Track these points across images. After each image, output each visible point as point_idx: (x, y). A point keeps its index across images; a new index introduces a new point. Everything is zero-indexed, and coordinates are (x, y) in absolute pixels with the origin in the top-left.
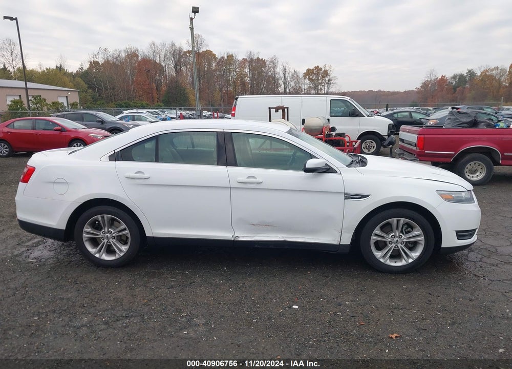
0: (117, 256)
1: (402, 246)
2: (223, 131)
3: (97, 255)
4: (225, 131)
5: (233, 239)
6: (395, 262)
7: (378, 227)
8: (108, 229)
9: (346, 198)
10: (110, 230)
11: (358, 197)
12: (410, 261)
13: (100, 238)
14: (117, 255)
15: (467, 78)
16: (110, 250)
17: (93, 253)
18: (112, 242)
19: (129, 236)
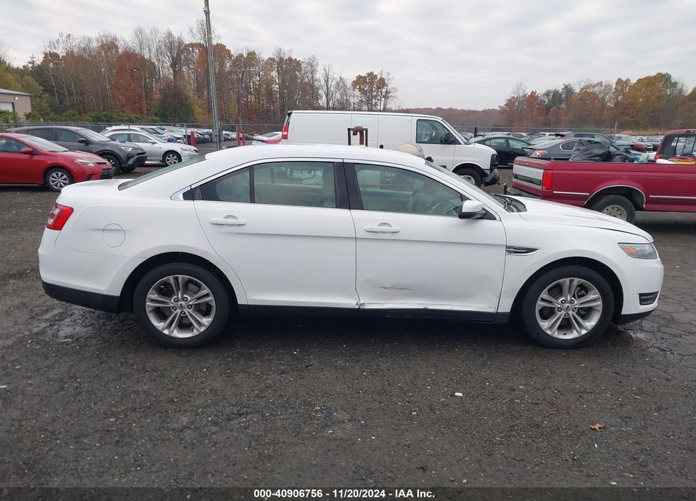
0: (195, 332)
1: (574, 313)
2: (342, 161)
3: (166, 332)
4: (345, 161)
5: (357, 307)
6: (565, 334)
7: (546, 290)
8: (182, 296)
9: (510, 252)
10: (185, 296)
11: (523, 251)
12: (584, 332)
13: (170, 307)
14: (195, 330)
15: (563, 96)
16: (184, 325)
17: (160, 329)
18: (187, 314)
19: (213, 304)
